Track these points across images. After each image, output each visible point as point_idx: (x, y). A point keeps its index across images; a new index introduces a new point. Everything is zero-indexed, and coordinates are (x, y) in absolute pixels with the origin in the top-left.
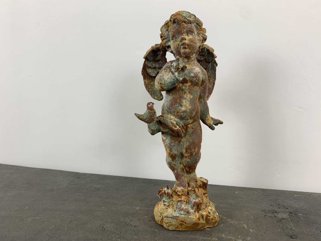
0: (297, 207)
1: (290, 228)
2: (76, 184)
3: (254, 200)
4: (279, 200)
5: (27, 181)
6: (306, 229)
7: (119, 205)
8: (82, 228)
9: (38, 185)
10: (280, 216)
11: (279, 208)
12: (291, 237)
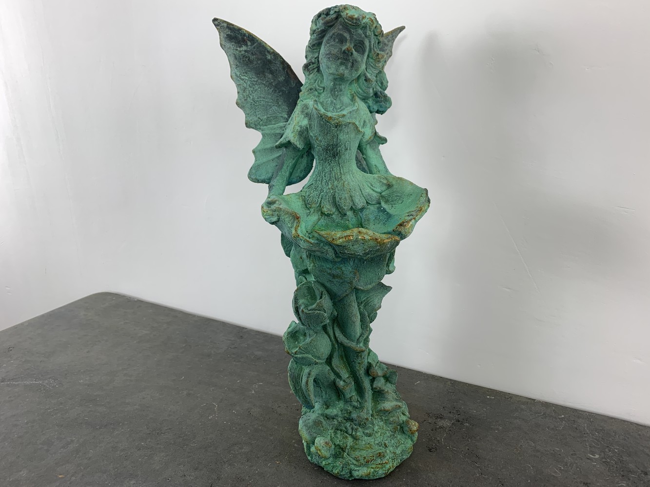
0: (473, 414)
1: (438, 439)
2: (236, 348)
3: (430, 397)
4: (461, 401)
5: (186, 338)
6: (455, 444)
7: (273, 385)
8: (230, 410)
9: (196, 346)
10: (441, 423)
11: (450, 413)
12: (430, 450)
